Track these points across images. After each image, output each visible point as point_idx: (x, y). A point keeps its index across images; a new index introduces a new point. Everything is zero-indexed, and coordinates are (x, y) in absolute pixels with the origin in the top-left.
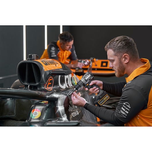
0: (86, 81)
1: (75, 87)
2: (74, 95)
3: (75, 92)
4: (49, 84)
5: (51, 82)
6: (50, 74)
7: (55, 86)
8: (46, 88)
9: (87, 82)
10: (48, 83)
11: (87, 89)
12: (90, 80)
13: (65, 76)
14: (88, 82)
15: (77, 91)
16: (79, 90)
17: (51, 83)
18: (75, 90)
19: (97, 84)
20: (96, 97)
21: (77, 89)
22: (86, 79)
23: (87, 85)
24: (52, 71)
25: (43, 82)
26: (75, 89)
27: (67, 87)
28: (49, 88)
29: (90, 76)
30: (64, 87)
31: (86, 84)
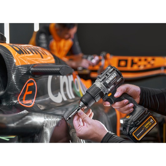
0: (107, 86)
1: (81, 100)
2: (79, 117)
3: (82, 109)
4: (27, 93)
5: (32, 88)
6: (28, 73)
7: (40, 97)
8: (20, 103)
9: (109, 90)
10: (24, 91)
11: (108, 104)
12: (115, 84)
13: (61, 77)
14: (111, 90)
15: (86, 107)
16: (90, 105)
17: (31, 92)
18: (83, 106)
19: (130, 92)
20: (127, 121)
21: (86, 104)
22: (108, 82)
23: (109, 95)
24: (33, 67)
25: (13, 89)
26: (82, 103)
27: (65, 99)
28: (28, 102)
29: (115, 75)
30: (58, 99)
31: (106, 94)
